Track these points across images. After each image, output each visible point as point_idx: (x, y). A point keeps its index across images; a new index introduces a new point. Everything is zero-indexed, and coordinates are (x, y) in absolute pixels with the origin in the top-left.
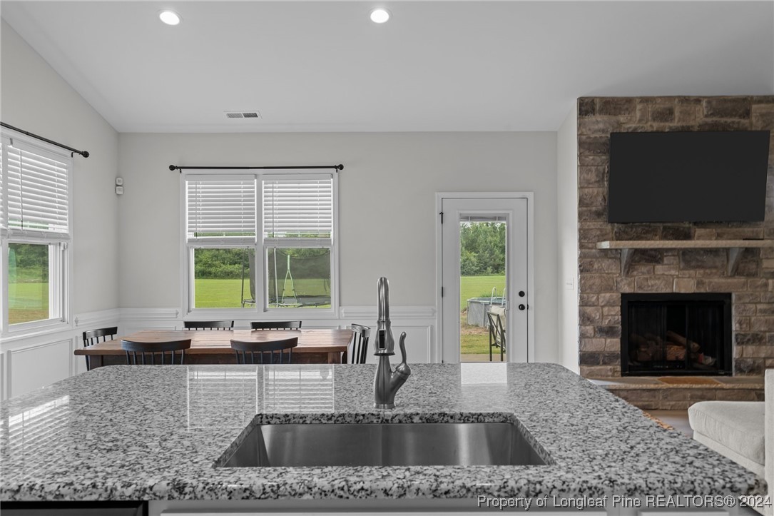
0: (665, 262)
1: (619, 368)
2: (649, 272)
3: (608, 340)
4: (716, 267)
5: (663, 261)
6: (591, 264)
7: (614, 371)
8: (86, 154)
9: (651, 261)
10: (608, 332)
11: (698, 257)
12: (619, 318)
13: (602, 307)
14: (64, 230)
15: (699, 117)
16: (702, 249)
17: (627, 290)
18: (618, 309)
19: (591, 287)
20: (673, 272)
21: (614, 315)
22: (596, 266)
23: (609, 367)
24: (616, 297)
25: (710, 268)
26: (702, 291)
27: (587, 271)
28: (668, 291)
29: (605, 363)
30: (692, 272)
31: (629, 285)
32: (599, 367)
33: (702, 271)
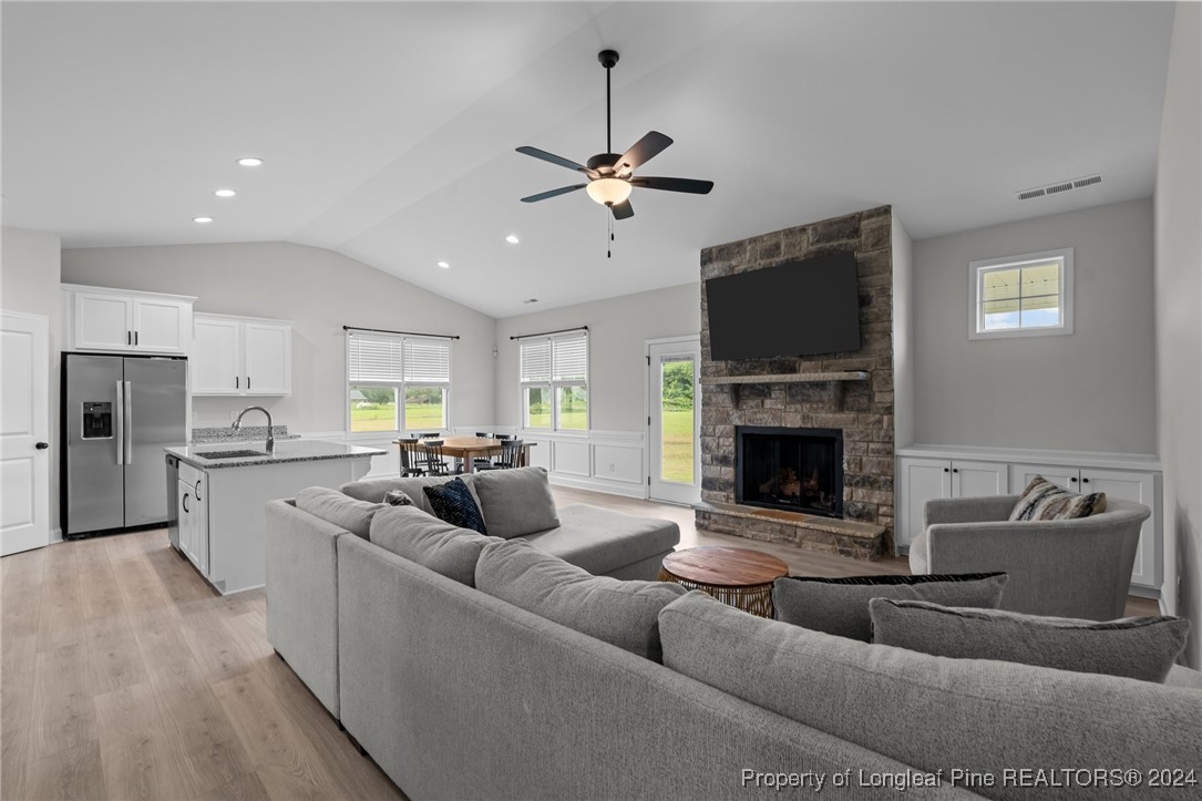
0: (773, 396)
1: (732, 496)
2: (757, 406)
3: (723, 468)
4: (822, 402)
5: (770, 395)
6: (710, 398)
7: (728, 498)
8: (458, 338)
9: (760, 396)
10: (724, 461)
11: (805, 392)
12: (732, 448)
13: (719, 437)
14: (447, 380)
15: (805, 246)
16: (808, 382)
17: (738, 423)
18: (731, 440)
19: (709, 419)
20: (779, 406)
21: (728, 446)
22: (714, 399)
23: (724, 493)
24: (729, 428)
25: (816, 402)
26: (809, 426)
27: (707, 404)
28: (777, 425)
29: (721, 490)
30: (798, 406)
31: (740, 418)
32: (715, 493)
33: (808, 406)
